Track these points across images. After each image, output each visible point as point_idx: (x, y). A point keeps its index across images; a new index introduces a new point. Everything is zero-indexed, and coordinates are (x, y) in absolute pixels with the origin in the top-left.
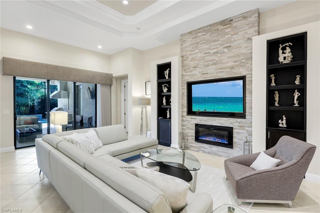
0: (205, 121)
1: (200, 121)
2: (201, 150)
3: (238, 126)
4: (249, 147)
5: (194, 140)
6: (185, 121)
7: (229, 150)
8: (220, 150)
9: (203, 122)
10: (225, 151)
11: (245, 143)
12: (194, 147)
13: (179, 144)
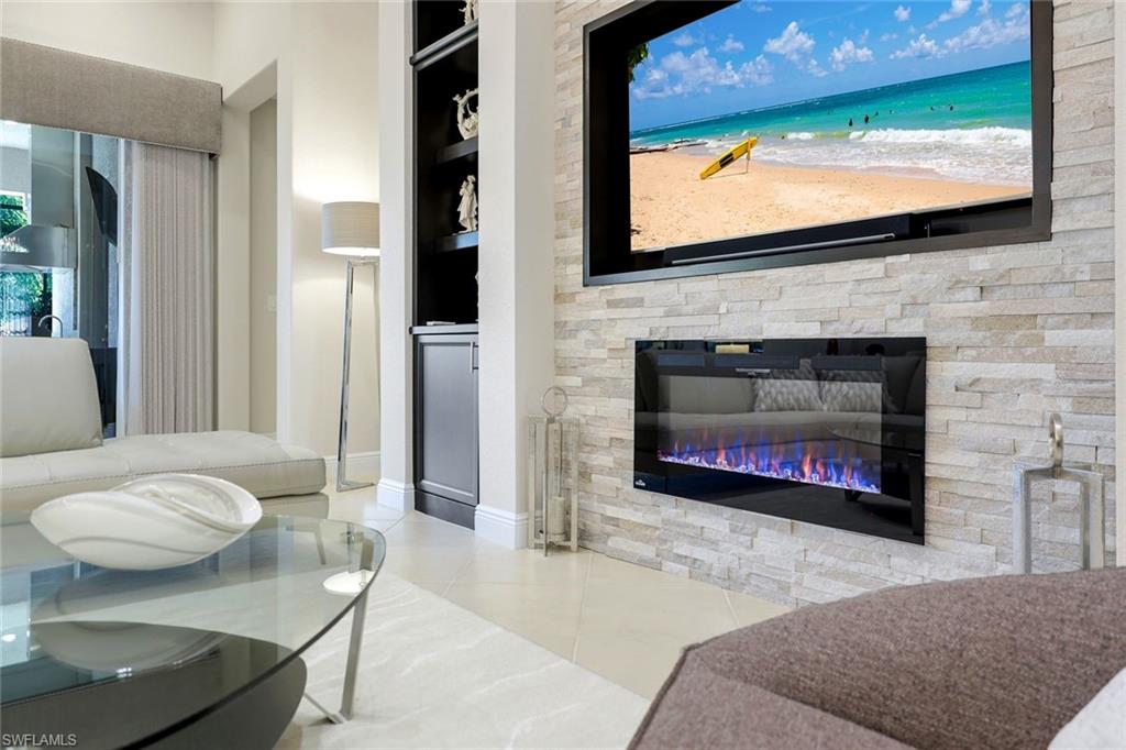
0: (703, 312)
1: (667, 315)
2: (680, 558)
3: (976, 322)
4: (1086, 528)
5: (631, 473)
6: (573, 333)
7: (895, 561)
8: (814, 557)
9: (696, 320)
10: (853, 568)
11: (1040, 487)
12: (635, 530)
13: (523, 506)
